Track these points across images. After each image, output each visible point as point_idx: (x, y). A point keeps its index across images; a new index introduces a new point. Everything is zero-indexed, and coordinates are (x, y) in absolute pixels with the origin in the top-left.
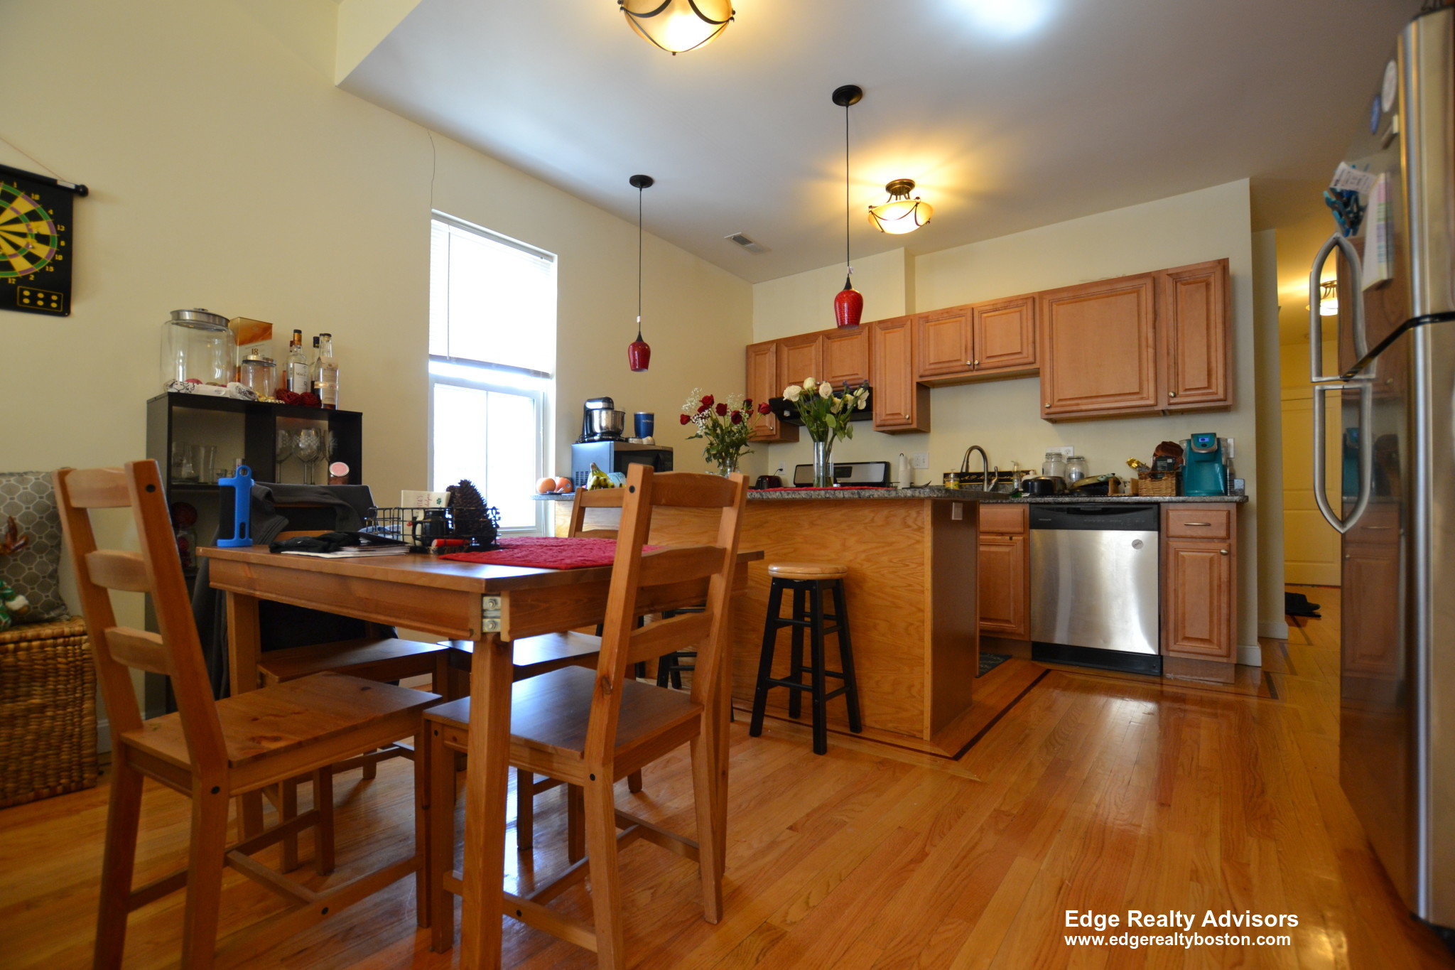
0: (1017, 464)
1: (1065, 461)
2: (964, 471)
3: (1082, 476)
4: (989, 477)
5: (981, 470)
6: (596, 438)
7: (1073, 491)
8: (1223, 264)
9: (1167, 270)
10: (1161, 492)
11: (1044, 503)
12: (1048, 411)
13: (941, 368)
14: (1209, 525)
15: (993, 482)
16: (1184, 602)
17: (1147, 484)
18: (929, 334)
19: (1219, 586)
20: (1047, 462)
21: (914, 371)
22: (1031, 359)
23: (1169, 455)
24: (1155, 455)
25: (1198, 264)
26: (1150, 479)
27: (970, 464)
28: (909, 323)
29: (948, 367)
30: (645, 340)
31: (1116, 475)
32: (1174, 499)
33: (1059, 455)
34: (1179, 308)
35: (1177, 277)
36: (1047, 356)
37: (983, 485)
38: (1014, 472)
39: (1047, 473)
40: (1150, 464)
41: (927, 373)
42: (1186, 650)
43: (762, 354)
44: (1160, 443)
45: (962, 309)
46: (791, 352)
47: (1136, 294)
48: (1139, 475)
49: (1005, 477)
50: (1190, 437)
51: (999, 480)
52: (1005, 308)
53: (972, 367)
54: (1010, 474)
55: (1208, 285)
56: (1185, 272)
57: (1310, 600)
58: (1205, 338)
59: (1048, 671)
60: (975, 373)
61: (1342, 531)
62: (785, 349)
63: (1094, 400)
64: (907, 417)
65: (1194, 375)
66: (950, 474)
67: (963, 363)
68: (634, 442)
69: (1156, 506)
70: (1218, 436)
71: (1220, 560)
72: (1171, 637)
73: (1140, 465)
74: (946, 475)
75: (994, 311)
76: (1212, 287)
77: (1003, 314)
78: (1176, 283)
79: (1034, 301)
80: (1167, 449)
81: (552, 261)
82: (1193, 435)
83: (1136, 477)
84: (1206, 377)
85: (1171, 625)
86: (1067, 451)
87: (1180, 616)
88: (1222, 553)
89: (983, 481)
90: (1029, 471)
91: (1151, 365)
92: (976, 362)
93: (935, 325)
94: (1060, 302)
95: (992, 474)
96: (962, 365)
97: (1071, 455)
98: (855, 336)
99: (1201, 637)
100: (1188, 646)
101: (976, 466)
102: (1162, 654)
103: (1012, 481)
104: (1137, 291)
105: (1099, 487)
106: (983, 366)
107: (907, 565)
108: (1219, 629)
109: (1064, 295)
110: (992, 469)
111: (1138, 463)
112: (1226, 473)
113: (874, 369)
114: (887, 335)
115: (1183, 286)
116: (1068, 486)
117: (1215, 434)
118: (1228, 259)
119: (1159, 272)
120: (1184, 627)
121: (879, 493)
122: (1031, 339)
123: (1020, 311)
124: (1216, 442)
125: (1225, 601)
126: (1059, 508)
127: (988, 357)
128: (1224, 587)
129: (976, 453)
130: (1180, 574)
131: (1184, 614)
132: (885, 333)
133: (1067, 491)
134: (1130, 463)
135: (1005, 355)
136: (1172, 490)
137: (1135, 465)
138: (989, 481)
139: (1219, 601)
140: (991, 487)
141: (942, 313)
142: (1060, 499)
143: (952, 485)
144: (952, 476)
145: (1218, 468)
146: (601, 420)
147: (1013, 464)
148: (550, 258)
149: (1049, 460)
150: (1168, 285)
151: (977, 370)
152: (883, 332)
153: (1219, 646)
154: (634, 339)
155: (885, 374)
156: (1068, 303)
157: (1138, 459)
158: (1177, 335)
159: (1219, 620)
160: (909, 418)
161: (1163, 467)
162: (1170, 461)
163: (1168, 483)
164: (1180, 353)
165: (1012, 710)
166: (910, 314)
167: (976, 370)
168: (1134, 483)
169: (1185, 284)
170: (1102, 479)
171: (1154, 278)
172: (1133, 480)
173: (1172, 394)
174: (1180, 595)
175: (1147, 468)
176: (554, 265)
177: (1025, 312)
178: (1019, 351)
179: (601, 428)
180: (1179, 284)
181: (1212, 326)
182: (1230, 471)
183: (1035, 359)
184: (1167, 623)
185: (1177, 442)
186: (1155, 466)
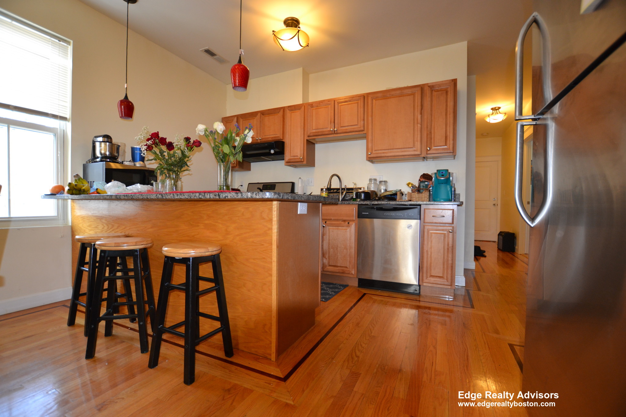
0: (355, 184)
1: (378, 183)
2: (329, 187)
3: (386, 190)
4: (342, 191)
5: (338, 187)
6: (98, 160)
7: (380, 199)
8: (455, 82)
9: (428, 84)
10: (422, 199)
11: (365, 205)
12: (370, 156)
13: (318, 132)
14: (444, 217)
15: (344, 193)
16: (431, 257)
17: (416, 195)
18: (313, 114)
19: (448, 249)
20: (369, 183)
21: (305, 133)
22: (362, 129)
23: (426, 180)
24: (419, 180)
25: (443, 81)
26: (417, 192)
27: (332, 183)
28: (303, 107)
29: (322, 132)
30: (130, 99)
31: (401, 191)
32: (428, 203)
33: (375, 180)
34: (433, 103)
35: (432, 87)
36: (370, 127)
37: (339, 195)
38: (354, 188)
39: (370, 189)
40: (417, 186)
41: (312, 135)
42: (431, 282)
43: (229, 122)
44: (422, 174)
45: (329, 100)
46: (244, 121)
47: (413, 96)
48: (412, 190)
49: (350, 191)
50: (436, 172)
51: (347, 192)
52: (350, 101)
53: (333, 132)
54: (352, 189)
55: (447, 92)
56: (436, 85)
57: (482, 249)
58: (445, 120)
59: (365, 294)
60: (335, 136)
61: (532, 226)
62: (241, 120)
63: (392, 151)
64: (301, 158)
65: (439, 138)
66: (323, 189)
67: (329, 129)
68: (127, 164)
69: (419, 207)
70: (449, 171)
71: (448, 235)
72: (425, 275)
73: (413, 185)
74: (322, 190)
75: (345, 102)
76: (449, 93)
77: (350, 104)
78: (432, 90)
79: (364, 97)
80: (425, 177)
81: (70, 45)
82: (437, 171)
83: (410, 191)
84: (445, 140)
85: (425, 269)
86: (379, 178)
87: (429, 264)
88: (450, 232)
89: (339, 193)
90: (361, 188)
91: (419, 133)
92: (336, 129)
93: (316, 109)
94: (377, 98)
95: (344, 189)
96: (329, 131)
97: (381, 180)
98: (276, 114)
99: (438, 276)
100: (432, 280)
101: (335, 184)
102: (420, 284)
103: (353, 193)
104: (413, 94)
105: (392, 197)
106: (339, 132)
107: (263, 245)
108: (447, 271)
109: (380, 95)
110: (343, 187)
111: (412, 184)
112: (452, 190)
113: (285, 132)
114: (292, 113)
115: (435, 92)
116: (379, 196)
117: (448, 170)
118: (456, 79)
119: (424, 85)
120: (431, 270)
121: (231, 195)
122: (362, 118)
123: (357, 103)
124: (448, 174)
125: (451, 257)
126: (372, 207)
127: (341, 127)
128: (450, 249)
129: (335, 178)
130: (429, 243)
131: (431, 263)
132: (291, 113)
133: (377, 198)
134: (408, 185)
135: (349, 126)
136: (427, 198)
137: (410, 185)
138: (342, 193)
139: (448, 256)
140: (343, 196)
141: (320, 103)
142: (373, 203)
143: (324, 194)
144: (324, 190)
145: (448, 188)
146: (101, 149)
147: (354, 184)
148: (68, 43)
149: (370, 182)
150: (427, 91)
152: (290, 112)
153: (447, 280)
154: (122, 98)
155: (291, 134)
156: (380, 100)
157: (412, 182)
158: (432, 117)
159: (447, 267)
160: (302, 159)
161: (423, 186)
162: (426, 183)
163: (425, 194)
164: (433, 126)
165: (336, 328)
166: (304, 103)
167: (335, 134)
168: (410, 194)
169: (436, 92)
170: (394, 192)
171: (422, 87)
172: (408, 192)
173: (429, 149)
174: (429, 253)
175: (416, 187)
176: (70, 48)
177: (360, 103)
178: (357, 124)
179: (101, 154)
180: (433, 91)
181: (448, 113)
182: (454, 189)
183: (364, 129)
184: (422, 268)
185: (430, 174)
186: (419, 186)
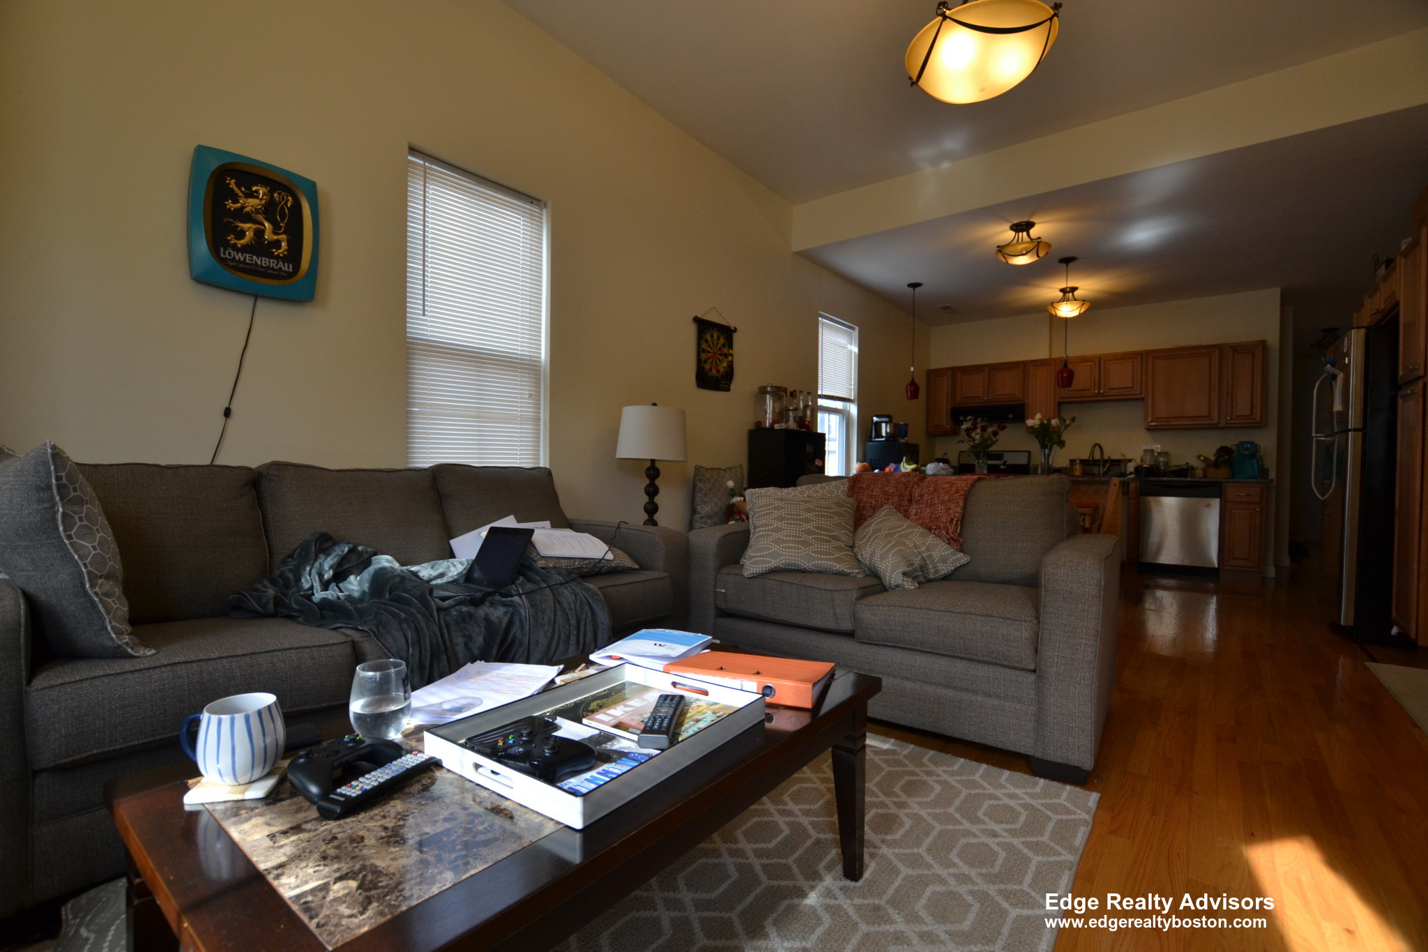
0: (1123, 455)
1: (1156, 455)
2: (1086, 459)
3: (1168, 464)
4: (1104, 463)
5: (1099, 458)
7: (1165, 474)
8: (1262, 343)
9: (1229, 344)
10: (1221, 474)
11: (1151, 481)
12: (1148, 424)
13: (1076, 394)
14: (1250, 495)
15: (1107, 466)
16: (1234, 538)
17: (1212, 470)
19: (1255, 529)
20: (1144, 455)
21: (1057, 394)
22: (1139, 391)
23: (1225, 454)
24: (1216, 453)
25: (1248, 342)
26: (1213, 468)
27: (1091, 454)
28: (1053, 363)
29: (1082, 394)
31: (1191, 465)
32: (1230, 480)
33: (1152, 451)
34: (1235, 367)
36: (1150, 389)
37: (1099, 468)
38: (1121, 460)
40: (1213, 459)
41: (1067, 396)
42: (1234, 565)
43: (940, 377)
44: (1219, 446)
45: (1092, 357)
46: (963, 377)
47: (1209, 358)
48: (1206, 465)
49: (1115, 463)
50: (1238, 443)
51: (1111, 465)
52: (1122, 360)
53: (1098, 394)
54: (1119, 461)
55: (1253, 355)
56: (1240, 346)
58: (1250, 386)
60: (1100, 398)
61: (1322, 499)
62: (959, 373)
63: (1179, 419)
65: (1243, 408)
66: (1076, 460)
67: (1091, 391)
69: (1219, 484)
70: (1255, 443)
71: (1255, 515)
72: (1226, 558)
73: (1206, 459)
75: (1114, 361)
76: (1256, 356)
77: (1120, 362)
78: (1234, 352)
79: (1142, 356)
80: (1223, 451)
81: (854, 331)
82: (1240, 442)
83: (1204, 466)
84: (1250, 409)
85: (1226, 551)
86: (1158, 447)
87: (1231, 546)
88: (1256, 511)
89: (1099, 465)
90: (1131, 460)
91: (1216, 400)
92: (1102, 391)
94: (1158, 358)
95: (1106, 461)
97: (1160, 451)
98: (1014, 369)
99: (1243, 558)
100: (1235, 562)
101: (1095, 455)
102: (1220, 568)
103: (1119, 465)
104: (1210, 356)
106: (1106, 393)
108: (1254, 553)
109: (1161, 354)
110: (1106, 458)
111: (1204, 457)
112: (1259, 465)
113: (1027, 392)
114: (1036, 370)
115: (1238, 355)
116: (1161, 471)
117: (1253, 442)
118: (1265, 340)
119: (1223, 345)
120: (1234, 551)
122: (1139, 380)
123: (1133, 362)
124: (1254, 446)
125: (1258, 538)
126: (1160, 484)
127: (1110, 388)
128: (1258, 530)
129: (1096, 447)
130: (1232, 523)
131: (1234, 544)
133: (1162, 474)
134: (1199, 457)
135: (1121, 387)
136: (1229, 475)
137: (1202, 458)
138: (1104, 466)
139: (1255, 537)
140: (1105, 469)
142: (1159, 479)
143: (1077, 466)
144: (1078, 461)
145: (1255, 460)
147: (1121, 455)
148: (853, 329)
149: (1146, 454)
150: (1229, 353)
151: (1103, 396)
153: (1252, 564)
155: (1036, 396)
156: (1163, 359)
157: (1204, 455)
161: (1222, 461)
162: (1226, 457)
163: (1226, 470)
164: (1234, 394)
166: (1052, 358)
167: (1101, 396)
168: (1204, 470)
169: (1239, 353)
170: (1182, 467)
171: (1220, 348)
172: (1202, 468)
173: (1229, 417)
174: (1232, 534)
175: (1212, 461)
176: (856, 333)
177: (1135, 362)
178: (1131, 386)
179: (886, 433)
180: (1236, 353)
181: (1255, 379)
182: (1261, 464)
183: (1142, 391)
184: (1223, 550)
185: (1229, 446)
186: (1216, 460)
